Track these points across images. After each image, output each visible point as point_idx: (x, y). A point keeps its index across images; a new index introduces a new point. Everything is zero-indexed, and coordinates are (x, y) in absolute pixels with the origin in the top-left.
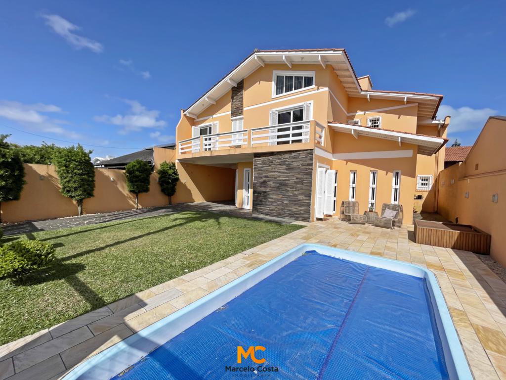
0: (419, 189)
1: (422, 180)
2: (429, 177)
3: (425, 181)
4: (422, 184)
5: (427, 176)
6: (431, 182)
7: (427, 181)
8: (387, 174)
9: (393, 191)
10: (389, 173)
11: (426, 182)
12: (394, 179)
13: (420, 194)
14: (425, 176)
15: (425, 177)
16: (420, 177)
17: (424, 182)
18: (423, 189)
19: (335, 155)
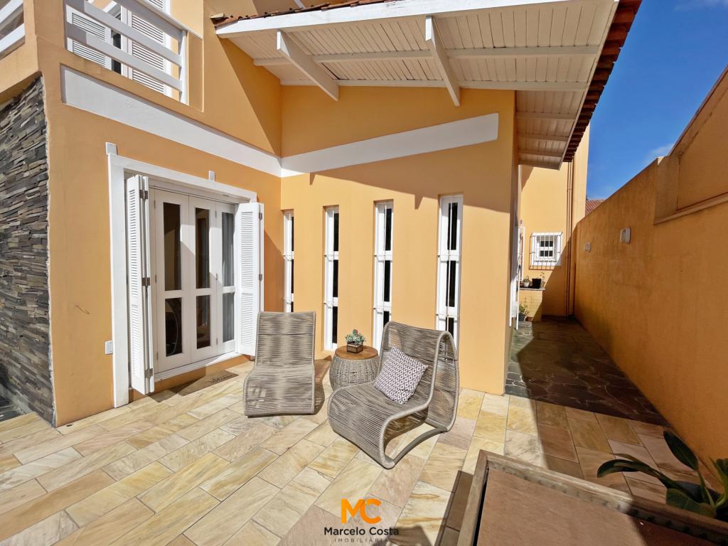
0: (536, 264)
1: (542, 245)
2: (556, 237)
3: (547, 246)
4: (542, 253)
5: (552, 234)
6: (560, 246)
7: (551, 245)
8: (417, 206)
9: (443, 270)
10: (426, 201)
11: (550, 249)
12: (444, 222)
13: (536, 275)
14: (547, 234)
15: (547, 237)
16: (538, 238)
17: (545, 249)
18: (544, 264)
19: (286, 159)
